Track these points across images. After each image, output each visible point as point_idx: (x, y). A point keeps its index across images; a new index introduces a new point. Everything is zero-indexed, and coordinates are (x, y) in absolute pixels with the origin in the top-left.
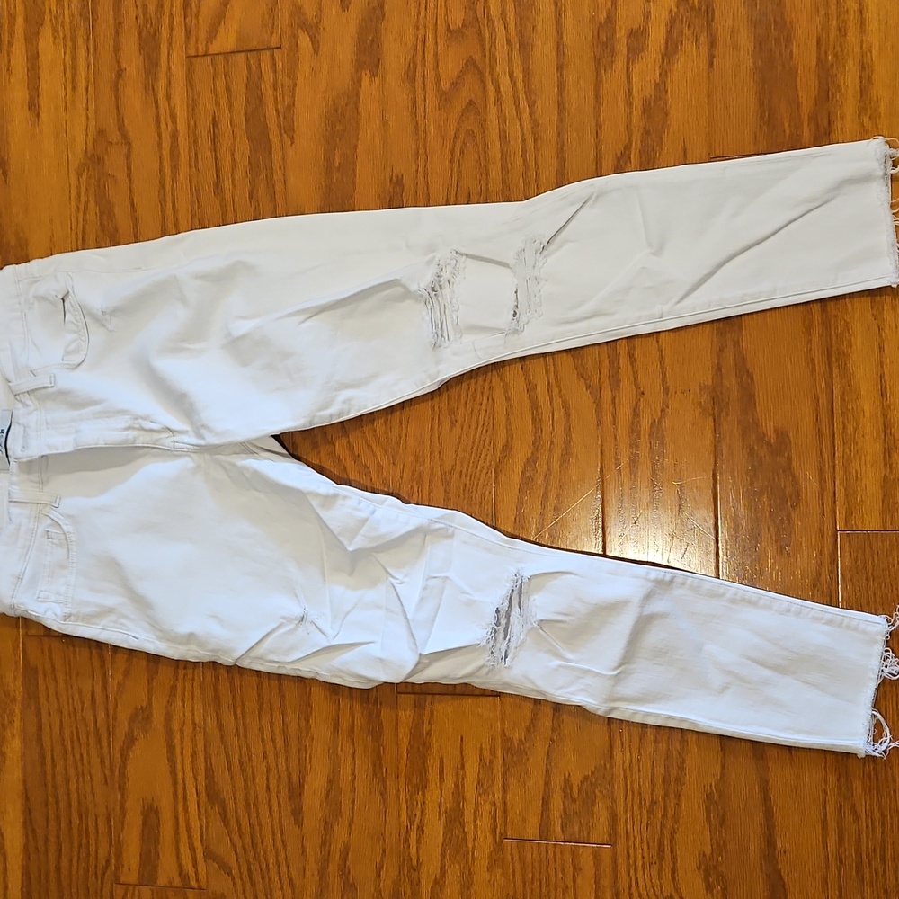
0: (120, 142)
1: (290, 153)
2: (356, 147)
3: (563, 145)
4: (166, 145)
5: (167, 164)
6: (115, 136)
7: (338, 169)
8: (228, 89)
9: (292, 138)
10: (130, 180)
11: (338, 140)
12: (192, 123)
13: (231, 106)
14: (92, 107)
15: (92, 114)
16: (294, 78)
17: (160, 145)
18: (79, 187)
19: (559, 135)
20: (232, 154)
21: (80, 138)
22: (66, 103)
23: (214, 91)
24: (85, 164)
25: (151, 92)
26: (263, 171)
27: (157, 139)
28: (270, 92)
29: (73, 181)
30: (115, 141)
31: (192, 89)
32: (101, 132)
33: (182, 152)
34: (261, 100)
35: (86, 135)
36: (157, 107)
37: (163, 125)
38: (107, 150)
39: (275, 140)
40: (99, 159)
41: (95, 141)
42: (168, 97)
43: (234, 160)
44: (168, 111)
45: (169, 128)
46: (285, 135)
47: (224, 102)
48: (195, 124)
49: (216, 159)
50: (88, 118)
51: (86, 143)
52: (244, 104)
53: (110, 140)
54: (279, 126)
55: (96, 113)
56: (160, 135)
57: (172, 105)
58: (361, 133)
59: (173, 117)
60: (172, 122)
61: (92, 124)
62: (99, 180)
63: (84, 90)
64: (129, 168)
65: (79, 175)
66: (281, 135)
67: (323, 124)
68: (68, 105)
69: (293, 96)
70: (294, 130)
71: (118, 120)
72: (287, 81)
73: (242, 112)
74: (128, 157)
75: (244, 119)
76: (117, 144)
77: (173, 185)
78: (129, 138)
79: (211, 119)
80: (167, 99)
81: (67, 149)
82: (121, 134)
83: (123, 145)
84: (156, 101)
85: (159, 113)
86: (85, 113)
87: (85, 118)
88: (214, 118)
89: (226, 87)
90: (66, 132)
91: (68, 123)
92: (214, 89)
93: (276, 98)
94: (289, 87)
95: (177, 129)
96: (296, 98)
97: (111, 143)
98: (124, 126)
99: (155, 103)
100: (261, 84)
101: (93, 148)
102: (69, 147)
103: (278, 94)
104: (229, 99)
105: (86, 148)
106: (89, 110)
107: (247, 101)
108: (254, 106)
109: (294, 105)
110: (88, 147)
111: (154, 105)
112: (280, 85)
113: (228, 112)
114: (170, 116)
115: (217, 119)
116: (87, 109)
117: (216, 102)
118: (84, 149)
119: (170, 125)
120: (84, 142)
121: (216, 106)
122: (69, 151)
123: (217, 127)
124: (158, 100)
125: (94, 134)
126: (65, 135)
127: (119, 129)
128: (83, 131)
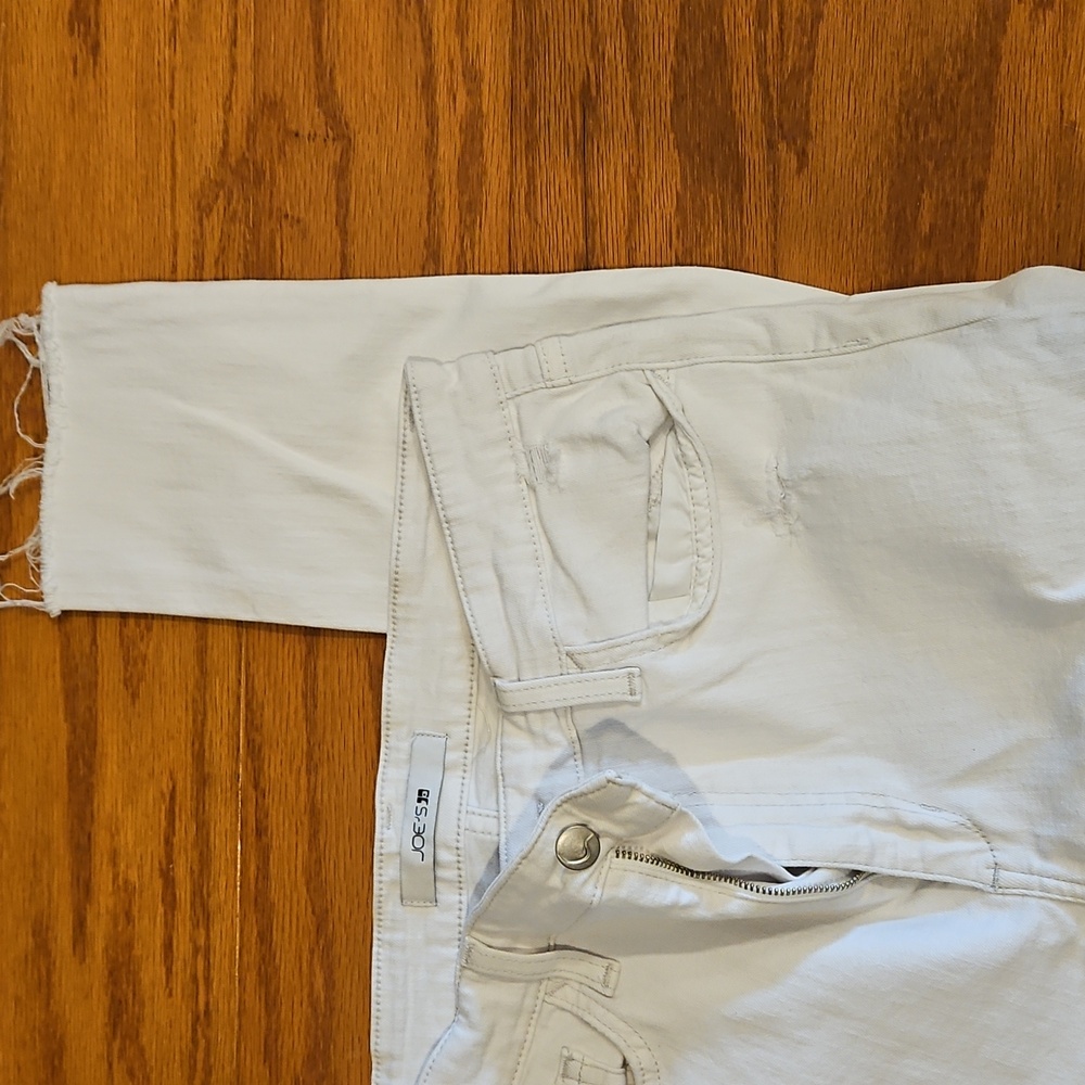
0: (321, 132)
1: (795, 189)
2: (980, 188)
4: (448, 149)
5: (448, 197)
6: (307, 117)
7: (928, 242)
8: (629, 17)
9: (802, 156)
10: (344, 232)
11: (931, 166)
12: (526, 94)
13: (634, 59)
14: (246, 40)
15: (245, 57)
17: (430, 150)
18: (199, 242)
20: (632, 186)
21: (209, 120)
22: (175, 22)
23: (590, 17)
24: (220, 184)
26: (716, 231)
27: (425, 131)
28: (746, 30)
29: (185, 223)
30: (306, 129)
32: (269, 105)
33: (492, 170)
34: (719, 48)
35: (228, 110)
36: (428, 50)
37: (442, 99)
38: (282, 152)
39: (754, 154)
40: (260, 174)
41: (251, 128)
42: (462, 28)
43: (635, 200)
44: (458, 64)
45: (460, 109)
46: (782, 146)
47: (614, 49)
48: (533, 100)
49: (587, 194)
50: (234, 67)
51: (226, 131)
52: (671, 59)
53: (293, 127)
54: (769, 123)
55: (257, 52)
56: (432, 122)
57: (469, 44)
58: (998, 153)
59: (473, 77)
60: (469, 93)
61: (245, 81)
62: (255, 229)
64: (343, 203)
65: (203, 211)
66: (771, 145)
67: (891, 122)
68: (181, 28)
69: (812, 45)
70: (807, 135)
71: (319, 77)
73: (665, 80)
74: (342, 172)
75: (670, 96)
76: (312, 137)
77: (463, 253)
78: (346, 124)
79: (578, 89)
80: (457, 32)
81: (173, 143)
82: (325, 113)
83: (330, 142)
84: (426, 34)
85: (432, 67)
86: (227, 53)
87: (227, 65)
88: (586, 87)
89: (623, 9)
90: (172, 97)
91: (177, 76)
92: (591, 14)
93: (762, 49)
94: (799, 21)
95: (480, 108)
96: (819, 52)
97: (297, 135)
98: (335, 92)
99: (423, 40)
100: (721, 8)
101: (244, 145)
102: (177, 137)
103: (769, 37)
104: (632, 43)
105: (226, 144)
106: (238, 43)
107: (681, 49)
108: (700, 65)
109: (811, 68)
110: (231, 140)
111: (419, 44)
112: (775, 14)
113: (627, 74)
114: (464, 76)
115: (594, 93)
116: (234, 43)
117: (594, 48)
118: (221, 144)
119: (462, 97)
120: (221, 127)
121: (593, 56)
122: (177, 147)
123: (594, 109)
124: (431, 32)
125: (249, 108)
126: (168, 105)
127: (321, 100)
128: (220, 99)
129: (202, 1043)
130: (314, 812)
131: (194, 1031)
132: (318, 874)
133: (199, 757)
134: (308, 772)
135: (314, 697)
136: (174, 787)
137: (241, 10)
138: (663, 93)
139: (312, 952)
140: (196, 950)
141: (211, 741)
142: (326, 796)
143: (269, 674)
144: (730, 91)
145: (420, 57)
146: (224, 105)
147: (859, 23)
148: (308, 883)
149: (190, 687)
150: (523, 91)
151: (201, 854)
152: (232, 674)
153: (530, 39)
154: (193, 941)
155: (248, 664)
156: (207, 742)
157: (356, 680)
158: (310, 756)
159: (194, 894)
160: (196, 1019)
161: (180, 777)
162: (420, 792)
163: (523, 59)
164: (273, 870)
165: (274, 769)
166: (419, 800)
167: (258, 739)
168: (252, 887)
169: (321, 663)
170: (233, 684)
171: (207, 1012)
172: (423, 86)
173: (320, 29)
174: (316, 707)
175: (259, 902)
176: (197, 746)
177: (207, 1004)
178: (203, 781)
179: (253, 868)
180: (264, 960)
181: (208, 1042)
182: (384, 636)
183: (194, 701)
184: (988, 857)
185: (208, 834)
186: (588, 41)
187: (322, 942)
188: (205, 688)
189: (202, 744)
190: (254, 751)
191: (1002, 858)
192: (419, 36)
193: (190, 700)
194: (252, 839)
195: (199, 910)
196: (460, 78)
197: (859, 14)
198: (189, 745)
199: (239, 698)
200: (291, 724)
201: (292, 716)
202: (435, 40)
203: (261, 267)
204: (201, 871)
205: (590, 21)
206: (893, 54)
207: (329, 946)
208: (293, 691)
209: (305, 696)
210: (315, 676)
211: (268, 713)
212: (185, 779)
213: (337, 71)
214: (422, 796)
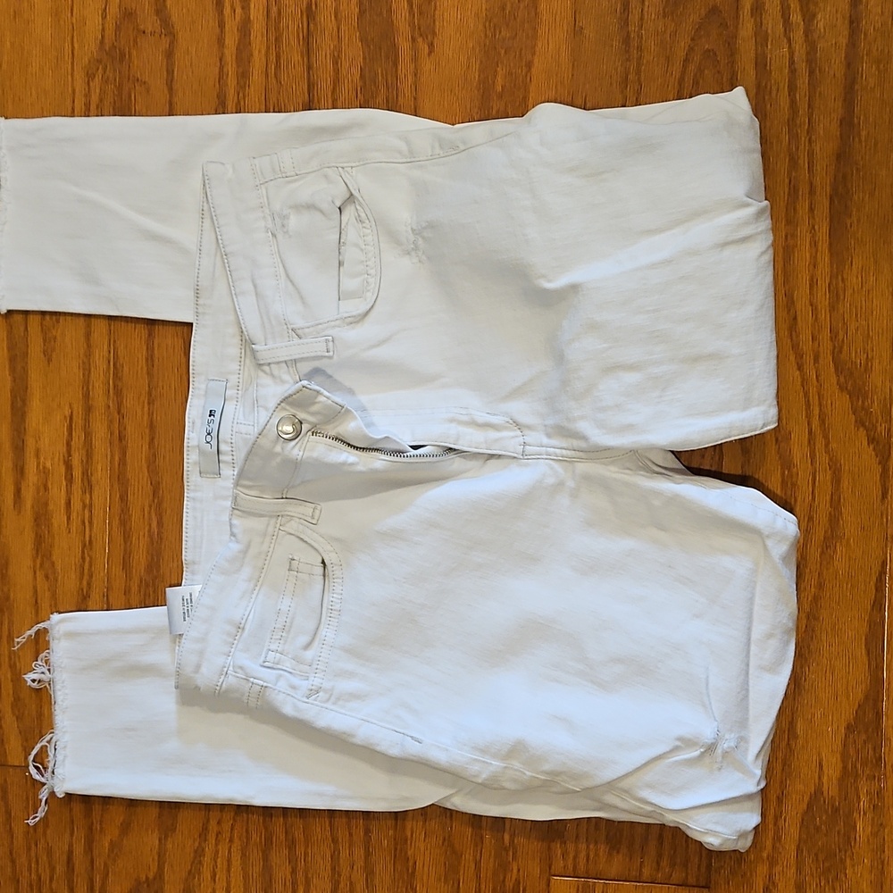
0: (158, 31)
1: (427, 65)
2: (529, 65)
3: (853, 82)
4: (231, 41)
5: (231, 69)
6: (150, 22)
7: (500, 96)
9: (431, 45)
10: (171, 89)
11: (503, 52)
12: (274, 9)
17: (221, 41)
18: (88, 95)
19: (849, 65)
20: (335, 63)
21: (93, 23)
24: (99, 61)
26: (383, 90)
27: (218, 30)
29: (80, 85)
30: (150, 29)
32: (128, 15)
33: (256, 53)
35: (104, 17)
37: (227, 11)
38: (135, 41)
39: (404, 46)
40: (122, 55)
41: (118, 28)
43: (337, 71)
45: (238, 18)
46: (420, 40)
48: (279, 13)
49: (309, 68)
51: (103, 30)
53: (142, 27)
54: (412, 24)
56: (222, 25)
58: (540, 45)
60: (243, 8)
62: (120, 88)
64: (170, 72)
65: (90, 77)
66: (414, 39)
67: (481, 27)
70: (434, 33)
74: (169, 54)
75: (357, 10)
76: (153, 34)
77: (239, 102)
78: (173, 28)
79: (305, 6)
81: (73, 37)
82: (160, 20)
83: (163, 36)
88: (309, 6)
90: (72, 10)
95: (249, 17)
97: (144, 32)
98: (166, 7)
101: (114, 38)
102: (75, 34)
105: (103, 37)
110: (106, 36)
115: (314, 7)
118: (100, 37)
119: (238, 10)
120: (101, 27)
122: (75, 37)
123: (314, 19)
125: (117, 17)
126: (69, 15)
127: (158, 12)
128: (100, 12)
129: (87, 559)
130: (152, 426)
131: (83, 552)
132: (155, 462)
133: (87, 396)
134: (149, 403)
135: (153, 361)
136: (72, 412)
138: (353, 7)
139: (150, 506)
140: (84, 506)
141: (93, 386)
142: (159, 418)
143: (126, 347)
144: (391, 8)
146: (102, 14)
148: (148, 467)
149: (81, 355)
151: (87, 451)
152: (106, 347)
154: (83, 501)
155: (115, 341)
156: (91, 387)
157: (176, 350)
158: (150, 394)
159: (83, 473)
160: (84, 546)
161: (75, 406)
162: (211, 411)
164: (128, 460)
165: (130, 401)
166: (210, 416)
167: (120, 384)
168: (117, 470)
169: (156, 341)
170: (106, 354)
171: (90, 541)
172: (216, 4)
174: (153, 366)
175: (120, 479)
176: (85, 389)
177: (90, 536)
178: (88, 409)
179: (117, 458)
180: (122, 511)
181: (91, 558)
182: (192, 324)
183: (84, 363)
184: (521, 440)
185: (91, 440)
187: (156, 501)
188: (90, 355)
189: (88, 388)
190: (118, 393)
191: (527, 439)
193: (81, 362)
194: (117, 442)
195: (86, 484)
198: (81, 388)
199: (109, 362)
200: (139, 375)
201: (139, 371)
203: (124, 108)
204: (87, 461)
207: (160, 504)
208: (140, 356)
209: (147, 359)
210: (153, 348)
211: (126, 369)
212: (78, 408)
214: (211, 414)
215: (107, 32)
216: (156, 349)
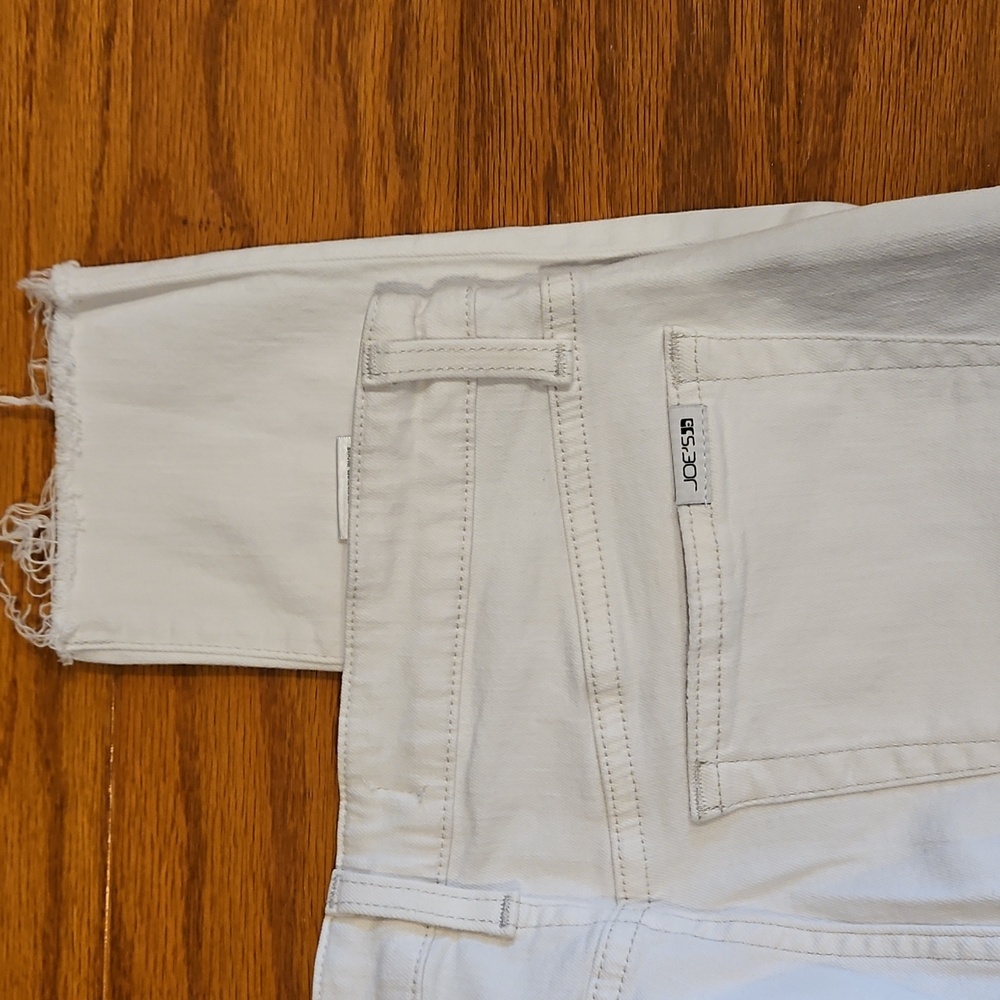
0: (216, 219)
6: (198, 200)
8: (607, 84)
12: (475, 179)
13: (612, 137)
14: (122, 103)
15: (120, 122)
16: (845, 69)
21: (74, 199)
22: (32, 76)
23: (558, 84)
25: (333, 69)
28: (755, 105)
30: (197, 215)
31: (481, 71)
32: (150, 184)
34: (720, 125)
35: (97, 187)
36: (353, 118)
37: (369, 181)
41: (127, 211)
42: (396, 91)
44: (390, 138)
45: (393, 194)
47: (589, 122)
48: (485, 185)
50: (106, 134)
51: (95, 215)
52: (660, 138)
53: (180, 212)
55: (135, 116)
56: (357, 210)
57: (404, 113)
59: (409, 155)
60: (404, 174)
61: (120, 150)
63: (97, 41)
68: (39, 84)
69: (837, 125)
71: (214, 150)
72: (818, 74)
73: (653, 162)
75: (658, 184)
76: (204, 225)
78: (248, 211)
79: (541, 173)
80: (389, 97)
81: (27, 229)
82: (220, 195)
83: (227, 232)
84: (350, 99)
85: (357, 141)
86: (97, 116)
87: (98, 133)
88: (551, 172)
89: (600, 75)
90: (26, 171)
91: (33, 143)
92: (558, 79)
93: (774, 128)
94: (822, 94)
95: (418, 194)
96: (846, 134)
97: (185, 222)
98: (234, 170)
99: (346, 106)
100: (724, 76)
101: (118, 233)
102: (33, 222)
103: (783, 114)
104: (610, 117)
105: (94, 230)
106: (111, 106)
107: (672, 126)
108: (697, 145)
109: (836, 154)
111: (341, 113)
112: (792, 86)
113: (604, 157)
114: (398, 153)
116: (106, 104)
117: (563, 121)
118: (87, 231)
119: (394, 179)
120: (89, 209)
121: (560, 132)
122: (33, 234)
123: (561, 200)
124: (356, 96)
125: (125, 187)
126: (20, 182)
127: (215, 179)
128: (88, 175)
135: (199, 934)
137: (116, 63)
138: (649, 180)
141: (66, 988)
143: (141, 903)
144: (733, 179)
145: (342, 127)
146: (93, 182)
147: (898, 98)
149: (40, 919)
150: (473, 175)
152: (94, 904)
153: (482, 108)
155: (114, 891)
156: (60, 990)
157: (252, 912)
163: (472, 134)
167: (126, 986)
169: (207, 893)
172: (345, 164)
173: (216, 89)
174: (200, 946)
176: (47, 993)
183: (45, 936)
186: (555, 112)
188: (59, 919)
189: (54, 992)
192: (340, 101)
193: (39, 935)
196: (393, 155)
197: (898, 88)
198: (37, 993)
199: (102, 934)
200: (169, 967)
201: (169, 957)
202: (361, 106)
205: (558, 89)
206: (940, 139)
208: (171, 926)
209: (186, 932)
210: (200, 908)
211: (139, 951)
213: (236, 144)
215: (102, 217)
216: (207, 910)
